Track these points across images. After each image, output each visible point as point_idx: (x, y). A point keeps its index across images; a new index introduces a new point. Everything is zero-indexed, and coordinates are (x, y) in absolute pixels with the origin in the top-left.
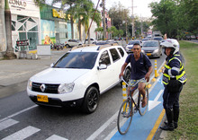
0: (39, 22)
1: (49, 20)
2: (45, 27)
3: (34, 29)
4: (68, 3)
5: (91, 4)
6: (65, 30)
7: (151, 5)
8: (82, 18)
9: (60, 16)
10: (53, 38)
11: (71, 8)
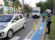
0: (4, 6)
1: (7, 6)
2: (6, 8)
3: (2, 8)
4: (12, 1)
5: (19, 2)
6: (11, 9)
7: (36, 3)
8: (16, 6)
9: (10, 5)
10: (8, 11)
11: (13, 3)
